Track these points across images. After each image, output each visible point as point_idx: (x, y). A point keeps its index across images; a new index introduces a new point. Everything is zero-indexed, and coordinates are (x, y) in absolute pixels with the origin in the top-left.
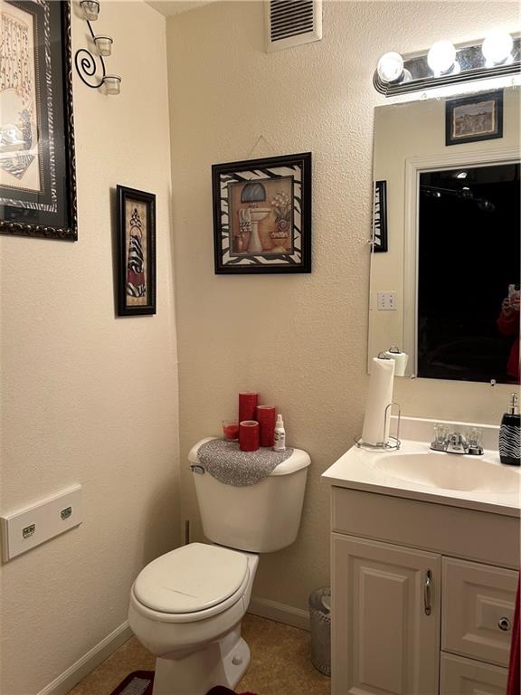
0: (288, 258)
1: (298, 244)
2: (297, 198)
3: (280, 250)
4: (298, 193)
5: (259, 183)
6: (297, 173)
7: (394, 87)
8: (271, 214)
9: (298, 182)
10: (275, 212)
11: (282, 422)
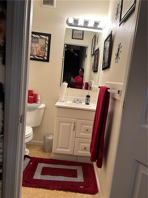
0: (43, 58)
1: (46, 55)
2: (47, 44)
3: (41, 55)
4: (47, 43)
5: (37, 38)
6: (47, 38)
7: (70, 25)
8: (40, 46)
9: (47, 40)
10: (41, 46)
11: (40, 97)
